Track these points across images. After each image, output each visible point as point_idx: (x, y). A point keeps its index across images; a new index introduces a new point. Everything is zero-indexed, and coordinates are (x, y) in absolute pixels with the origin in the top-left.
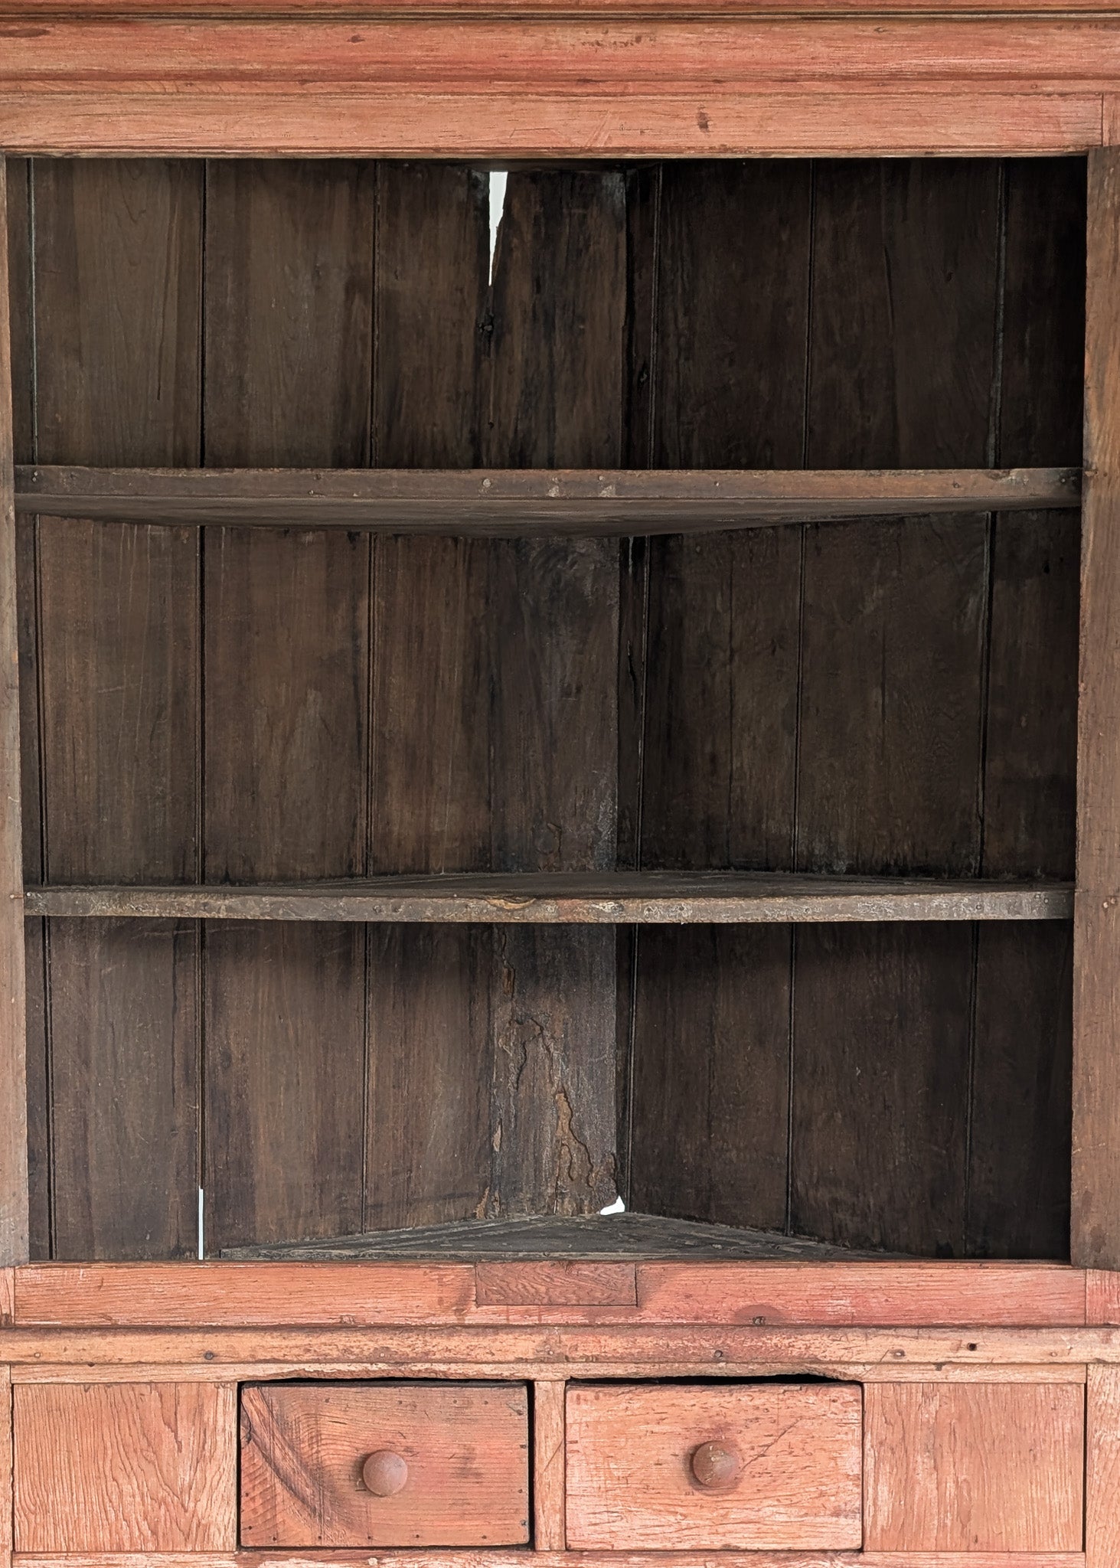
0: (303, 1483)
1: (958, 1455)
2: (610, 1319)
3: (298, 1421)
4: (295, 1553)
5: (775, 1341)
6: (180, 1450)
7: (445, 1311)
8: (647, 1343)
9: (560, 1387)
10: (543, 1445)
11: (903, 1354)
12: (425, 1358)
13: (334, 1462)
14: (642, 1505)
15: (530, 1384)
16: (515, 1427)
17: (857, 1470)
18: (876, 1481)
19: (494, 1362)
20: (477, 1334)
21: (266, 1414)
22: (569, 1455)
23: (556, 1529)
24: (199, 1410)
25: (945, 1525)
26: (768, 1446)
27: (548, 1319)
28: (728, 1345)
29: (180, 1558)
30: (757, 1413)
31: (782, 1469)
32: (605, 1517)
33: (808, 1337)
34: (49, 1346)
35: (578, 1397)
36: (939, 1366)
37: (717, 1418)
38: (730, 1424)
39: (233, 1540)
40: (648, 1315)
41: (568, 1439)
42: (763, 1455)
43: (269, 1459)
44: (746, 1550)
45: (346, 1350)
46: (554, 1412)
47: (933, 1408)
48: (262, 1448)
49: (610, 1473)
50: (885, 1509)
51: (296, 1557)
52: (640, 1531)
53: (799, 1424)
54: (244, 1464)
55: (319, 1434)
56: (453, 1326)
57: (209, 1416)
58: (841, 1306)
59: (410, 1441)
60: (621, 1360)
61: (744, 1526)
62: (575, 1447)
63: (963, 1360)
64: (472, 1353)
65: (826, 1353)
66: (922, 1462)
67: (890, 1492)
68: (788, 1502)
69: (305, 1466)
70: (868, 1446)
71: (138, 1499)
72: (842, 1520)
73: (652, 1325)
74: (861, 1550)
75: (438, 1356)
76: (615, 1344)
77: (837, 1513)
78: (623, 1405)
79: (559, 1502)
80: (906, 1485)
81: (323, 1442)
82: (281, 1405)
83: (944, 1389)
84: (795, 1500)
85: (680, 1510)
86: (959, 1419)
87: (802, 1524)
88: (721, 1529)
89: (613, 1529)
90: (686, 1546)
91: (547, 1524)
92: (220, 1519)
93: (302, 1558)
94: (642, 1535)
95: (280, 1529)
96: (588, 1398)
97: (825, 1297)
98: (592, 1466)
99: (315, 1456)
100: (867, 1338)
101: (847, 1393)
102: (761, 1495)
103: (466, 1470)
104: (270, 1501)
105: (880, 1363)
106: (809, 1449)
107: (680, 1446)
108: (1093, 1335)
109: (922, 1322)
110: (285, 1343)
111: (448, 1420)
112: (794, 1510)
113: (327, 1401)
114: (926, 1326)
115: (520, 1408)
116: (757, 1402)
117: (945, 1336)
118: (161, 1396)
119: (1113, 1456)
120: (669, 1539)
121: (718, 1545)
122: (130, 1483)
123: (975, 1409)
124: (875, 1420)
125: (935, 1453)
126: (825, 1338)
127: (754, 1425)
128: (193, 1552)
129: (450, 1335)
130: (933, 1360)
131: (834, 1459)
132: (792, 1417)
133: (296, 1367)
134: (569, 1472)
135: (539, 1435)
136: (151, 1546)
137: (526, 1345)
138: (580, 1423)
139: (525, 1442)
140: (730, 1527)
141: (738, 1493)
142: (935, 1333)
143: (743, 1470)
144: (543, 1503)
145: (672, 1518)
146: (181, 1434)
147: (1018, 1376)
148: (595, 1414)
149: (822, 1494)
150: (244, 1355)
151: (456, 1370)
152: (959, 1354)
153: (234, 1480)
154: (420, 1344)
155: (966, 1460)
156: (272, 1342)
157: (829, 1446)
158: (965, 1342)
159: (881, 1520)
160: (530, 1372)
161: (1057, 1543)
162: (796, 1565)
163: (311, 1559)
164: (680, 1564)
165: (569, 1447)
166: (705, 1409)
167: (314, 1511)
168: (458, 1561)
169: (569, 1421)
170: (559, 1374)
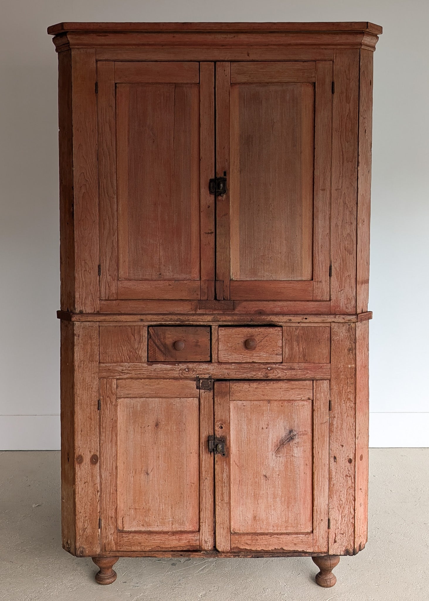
0: (162, 347)
1: (303, 342)
2: (228, 313)
3: (161, 334)
4: (160, 363)
5: (263, 317)
6: (135, 340)
7: (192, 311)
8: (236, 318)
9: (217, 327)
10: (213, 340)
11: (291, 320)
12: (188, 320)
13: (168, 343)
14: (235, 353)
15: (210, 326)
16: (207, 336)
17: (281, 345)
18: (285, 348)
19: (203, 322)
20: (199, 316)
21: (154, 332)
22: (219, 342)
23: (216, 358)
24: (139, 332)
25: (300, 357)
26: (262, 340)
27: (215, 312)
28: (253, 318)
29: (135, 364)
30: (260, 333)
31: (265, 345)
32: (227, 355)
33: (270, 316)
34: (107, 318)
35: (221, 329)
36: (299, 323)
37: (251, 334)
38: (254, 335)
39: (147, 360)
40: (236, 312)
41: (219, 338)
42: (261, 342)
43: (154, 343)
44: (257, 363)
45: (171, 319)
46: (216, 333)
47: (297, 332)
48: (153, 340)
49: (228, 346)
50: (287, 354)
53: (269, 335)
54: (149, 344)
55: (165, 337)
56: (194, 314)
57: (141, 333)
58: (278, 309)
59: (185, 339)
60: (230, 321)
61: (257, 357)
62: (220, 340)
63: (304, 321)
64: (198, 320)
65: (275, 320)
66: (295, 344)
67: (288, 350)
68: (266, 352)
69: (162, 344)
70: (283, 340)
71: (126, 351)
72: (278, 356)
73: (237, 314)
74: (282, 363)
75: (191, 320)
76: (229, 318)
77: (277, 355)
78: (231, 331)
79: (217, 352)
80: (292, 349)
81: (166, 339)
82: (157, 331)
83: (300, 328)
84: (268, 352)
85: (243, 354)
86: (303, 334)
87: (269, 357)
88: (252, 358)
89: (229, 358)
90: (244, 362)
91: (214, 357)
92: (144, 355)
94: (235, 359)
95: (157, 357)
96: (223, 329)
97: (274, 308)
98: (224, 344)
99: (164, 342)
100: (283, 317)
101: (279, 329)
102: (261, 351)
103: (197, 345)
104: (154, 352)
105: (286, 322)
107: (243, 340)
108: (332, 316)
109: (295, 313)
110: (158, 317)
111: (193, 334)
112: (267, 354)
113: (167, 330)
114: (296, 314)
115: (208, 332)
116: (260, 330)
117: (300, 316)
118: (131, 328)
119: (336, 342)
120: (241, 360)
121: (251, 361)
122: (124, 347)
123: (307, 332)
124: (285, 334)
125: (298, 342)
126: (274, 317)
127: (259, 336)
128: (138, 362)
129: (193, 316)
130: (297, 321)
131: (276, 343)
132: (267, 333)
133: (160, 322)
134: (219, 345)
135: (213, 337)
136: (129, 361)
137: (210, 318)
138: (221, 335)
139: (209, 339)
140: (254, 358)
141: (255, 350)
142: (298, 316)
143: (256, 345)
144: (213, 352)
145: (241, 356)
146: (136, 337)
147: (316, 325)
148: (225, 333)
149: (274, 350)
150: (149, 320)
151: (195, 323)
153: (147, 347)
154: (187, 317)
155: (305, 343)
156: (155, 317)
157: (275, 340)
158: (305, 318)
159: (286, 356)
160: (211, 324)
161: (325, 361)
162: (268, 366)
163: (163, 364)
164: (243, 365)
165: (219, 340)
166: (248, 332)
167: (164, 354)
168: (195, 364)
169: (219, 334)
170: (217, 324)
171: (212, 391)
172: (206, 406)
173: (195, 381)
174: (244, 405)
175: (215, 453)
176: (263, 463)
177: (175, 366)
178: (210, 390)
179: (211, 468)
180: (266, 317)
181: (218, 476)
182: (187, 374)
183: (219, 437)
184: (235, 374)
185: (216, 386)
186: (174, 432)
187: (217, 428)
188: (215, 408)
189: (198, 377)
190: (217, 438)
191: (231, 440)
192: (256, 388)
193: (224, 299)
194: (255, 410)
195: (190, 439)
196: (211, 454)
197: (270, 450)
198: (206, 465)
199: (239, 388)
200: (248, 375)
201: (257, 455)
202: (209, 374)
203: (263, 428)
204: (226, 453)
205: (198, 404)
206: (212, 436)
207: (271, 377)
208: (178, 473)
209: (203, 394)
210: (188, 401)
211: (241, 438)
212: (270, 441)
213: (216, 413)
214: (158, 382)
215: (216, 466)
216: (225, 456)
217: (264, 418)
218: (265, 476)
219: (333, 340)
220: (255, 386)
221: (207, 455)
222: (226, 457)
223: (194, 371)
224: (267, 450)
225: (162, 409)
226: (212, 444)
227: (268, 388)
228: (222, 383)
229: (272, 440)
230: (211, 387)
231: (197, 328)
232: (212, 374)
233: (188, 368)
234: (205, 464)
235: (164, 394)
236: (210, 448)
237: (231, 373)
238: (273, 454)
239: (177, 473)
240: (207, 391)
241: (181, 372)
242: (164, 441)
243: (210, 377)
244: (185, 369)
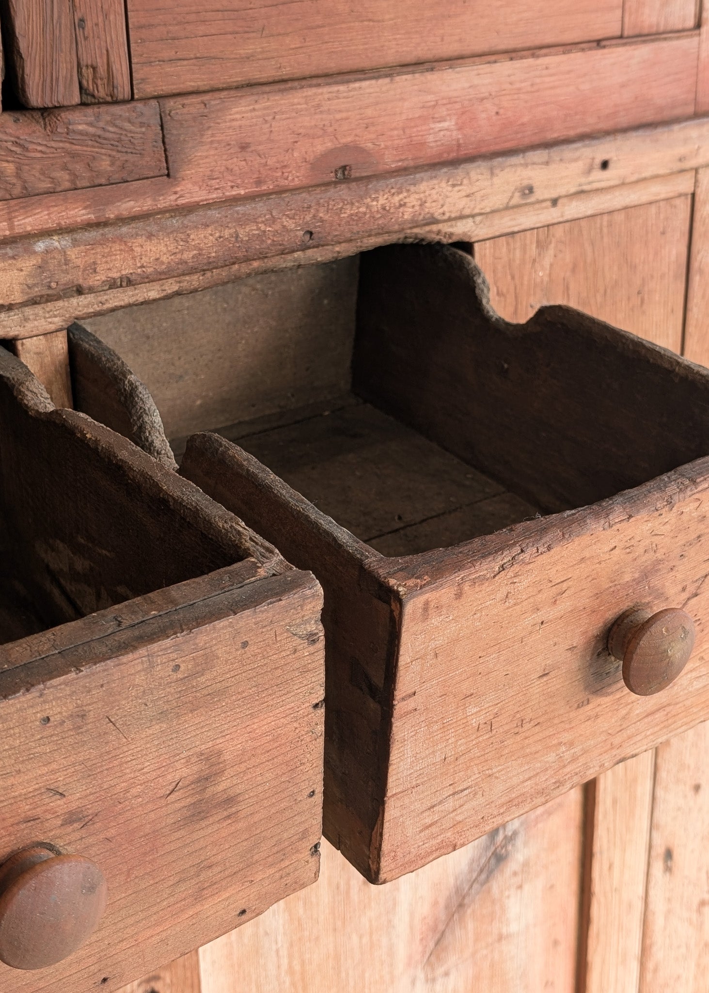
2: (128, 206)
5: (382, 201)
11: (531, 189)
27: (27, 222)
28: (322, 220)
36: (555, 202)
63: (596, 185)
65: (445, 208)
73: (195, 206)
83: (559, 231)
86: (574, 270)
100: (492, 174)
105: (507, 208)
117: (578, 154)
126: (443, 184)
152: (591, 179)
158: (598, 161)
160: (6, 327)
170: (56, 320)
180: (396, 199)
193: (88, 99)
219: (701, 271)
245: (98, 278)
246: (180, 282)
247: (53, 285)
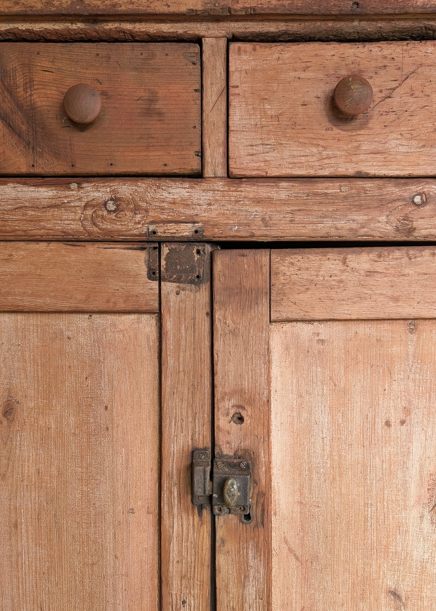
0: (18, 119)
4: (12, 179)
9: (223, 43)
10: (209, 90)
13: (44, 103)
14: (291, 138)
15: (198, 40)
16: (190, 75)
19: (170, 17)
22: (231, 98)
23: (221, 159)
26: (394, 89)
30: (385, 62)
31: (405, 109)
32: (260, 148)
35: (239, 49)
37: (352, 66)
38: (363, 71)
41: (231, 84)
42: (390, 97)
44: (373, 176)
46: (218, 64)
49: (265, 112)
51: (13, 182)
52: (290, 160)
53: (419, 70)
55: (32, 80)
59: (104, 86)
60: (273, 16)
61: (373, 156)
62: (236, 91)
64: (152, 5)
68: (409, 136)
69: (20, 107)
78: (275, 56)
79: (222, 136)
81: (35, 87)
84: (414, 134)
85: (321, 142)
87: (420, 154)
88: (354, 159)
89: (267, 158)
90: (326, 173)
91: (212, 157)
93: (18, 183)
94: (290, 163)
96: (248, 49)
98: (250, 107)
99: (28, 99)
102: (387, 130)
103: (149, 109)
106: (427, 91)
107: (322, 90)
111: (136, 69)
112: (414, 143)
113: (38, 53)
115: (194, 59)
116: (386, 52)
120: (312, 167)
121: (351, 172)
127: (382, 72)
132: (414, 64)
134: (231, 112)
135: (208, 82)
138: (241, 71)
139: (199, 87)
140: (362, 157)
141: (368, 128)
143: (372, 108)
144: (210, 138)
145: (315, 150)
148: (253, 63)
160: (199, 28)
162: (414, 188)
163: (24, 184)
164: (321, 187)
165: (231, 90)
166: (343, 59)
167: (29, 144)
168: (142, 185)
169: (232, 69)
170: (223, 32)
171: (205, 288)
172: (183, 343)
173: (143, 249)
174: (322, 337)
175: (216, 511)
176: (387, 547)
177: (68, 193)
178: (197, 281)
179: (203, 565)
181: (228, 593)
182: (112, 221)
183: (231, 454)
184: (291, 221)
185: (218, 266)
186: (71, 438)
187: (222, 421)
188: (215, 348)
189: (154, 233)
190: (222, 456)
191: (273, 465)
192: (370, 273)
194: (360, 357)
195: (127, 460)
196: (200, 514)
197: (412, 501)
198: (184, 553)
199: (305, 275)
200: (341, 224)
201: (366, 520)
202: (194, 222)
203: (388, 424)
204: (255, 512)
205: (154, 335)
206: (205, 449)
207: (424, 232)
208: (87, 581)
209: (173, 297)
210: (121, 327)
211: (309, 456)
212: (414, 471)
213: (219, 368)
214: (7, 252)
215: (221, 559)
216: (253, 523)
217: (395, 386)
218: (395, 594)
220: (366, 266)
221: (188, 520)
222: (256, 526)
223: (136, 209)
224: (401, 503)
225: (27, 353)
226: (205, 479)
227: (410, 272)
228: (243, 256)
229: (421, 466)
230: (204, 271)
231: (152, 46)
232: (206, 223)
233: (115, 200)
234: (180, 552)
235: (32, 295)
236: (199, 491)
237: (277, 217)
238: (422, 517)
239: (82, 582)
240: (188, 286)
241: (89, 212)
242: (33, 470)
243: (196, 232)
244: (105, 204)
245: (239, 6)
246: (287, 26)
247: (217, 5)
